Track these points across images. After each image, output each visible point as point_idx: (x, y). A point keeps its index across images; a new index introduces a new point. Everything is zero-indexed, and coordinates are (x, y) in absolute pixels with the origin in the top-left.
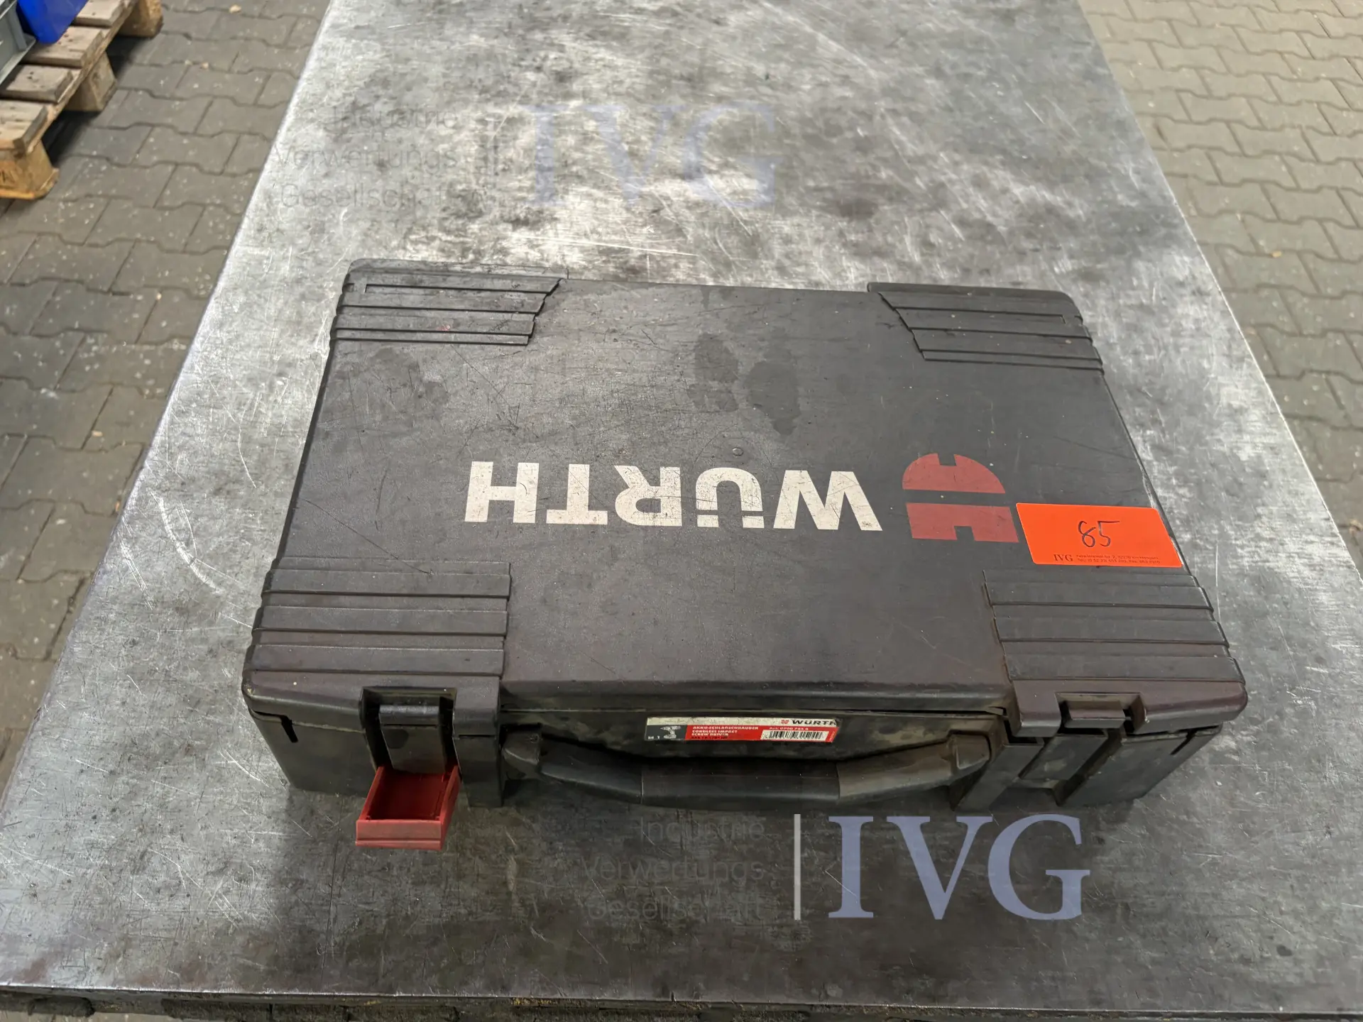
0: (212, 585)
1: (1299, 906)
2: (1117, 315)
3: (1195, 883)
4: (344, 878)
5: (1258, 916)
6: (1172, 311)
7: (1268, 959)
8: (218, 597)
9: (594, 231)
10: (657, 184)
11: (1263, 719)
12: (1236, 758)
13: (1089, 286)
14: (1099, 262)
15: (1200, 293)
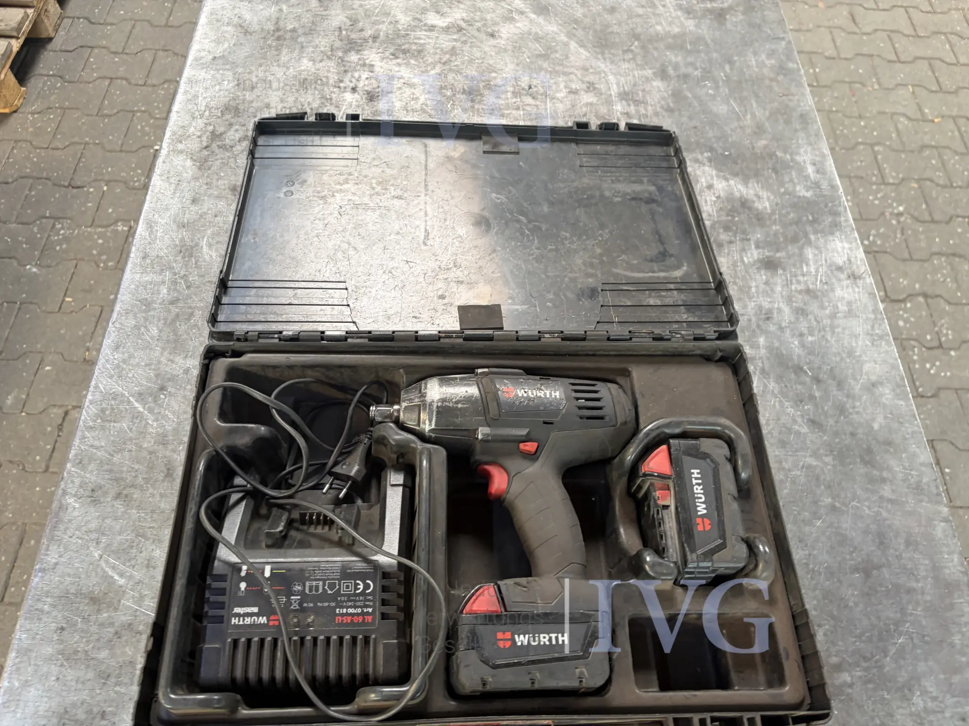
0: (116, 577)
6: (831, 295)
8: (121, 587)
11: (873, 656)
15: (854, 277)
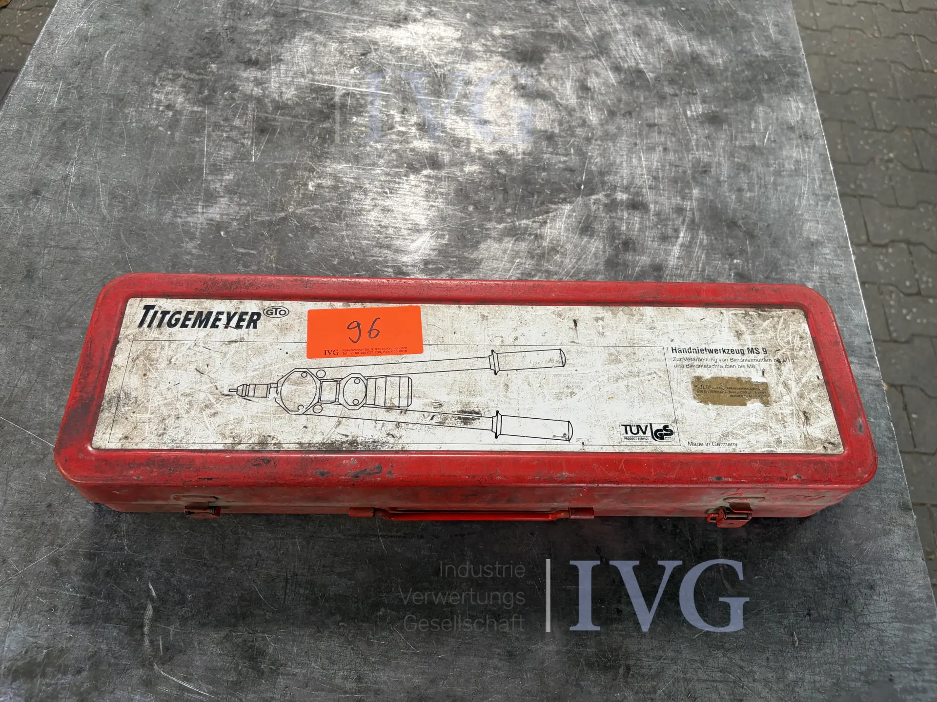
9: (310, 71)
10: (370, 30)
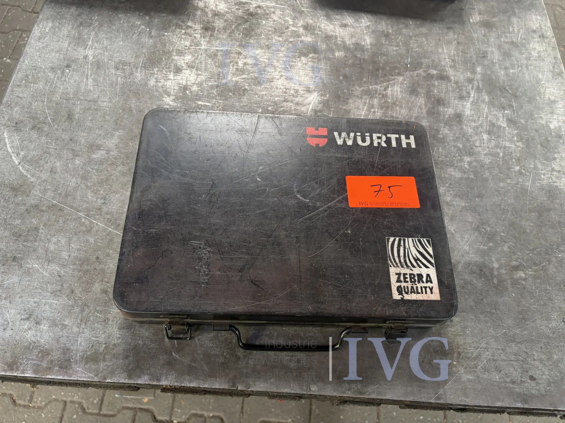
1: (543, 357)
2: (499, 47)
3: (494, 343)
4: (86, 324)
5: (523, 361)
7: (524, 382)
12: (524, 282)
13: (486, 30)
14: (493, 17)
